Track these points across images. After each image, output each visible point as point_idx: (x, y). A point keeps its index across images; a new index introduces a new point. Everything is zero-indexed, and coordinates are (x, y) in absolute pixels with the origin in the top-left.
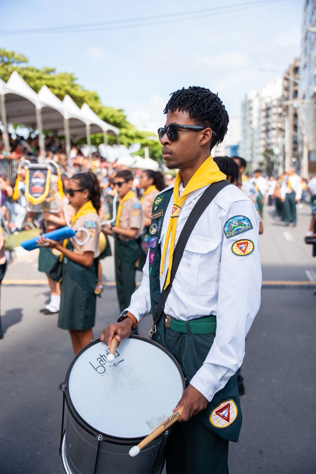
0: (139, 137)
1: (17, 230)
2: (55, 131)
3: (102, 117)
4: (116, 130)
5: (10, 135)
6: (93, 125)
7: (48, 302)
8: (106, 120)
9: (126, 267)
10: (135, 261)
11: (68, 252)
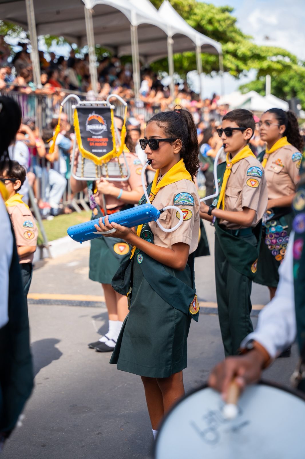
0: (258, 57)
1: (52, 213)
2: (116, 47)
3: (193, 23)
4: (219, 46)
5: (41, 54)
6: (179, 37)
7: (104, 331)
8: (199, 28)
9: (235, 274)
10: (251, 264)
11: (145, 244)
